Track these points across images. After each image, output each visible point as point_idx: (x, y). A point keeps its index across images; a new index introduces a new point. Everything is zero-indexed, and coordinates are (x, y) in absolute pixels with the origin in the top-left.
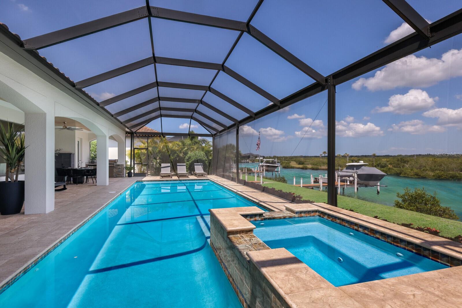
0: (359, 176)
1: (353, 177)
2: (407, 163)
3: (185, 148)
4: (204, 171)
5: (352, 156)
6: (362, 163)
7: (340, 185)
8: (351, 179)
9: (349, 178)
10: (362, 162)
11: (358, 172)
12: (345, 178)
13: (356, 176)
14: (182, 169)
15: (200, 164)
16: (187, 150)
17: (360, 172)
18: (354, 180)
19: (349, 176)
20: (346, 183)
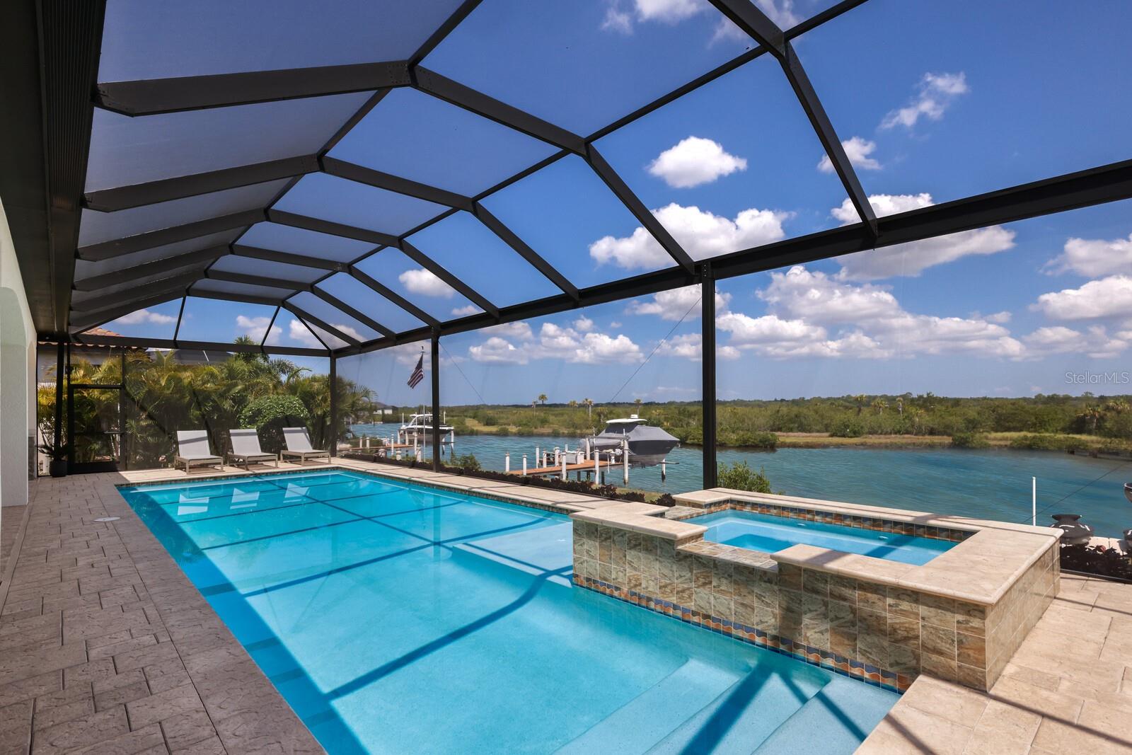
0: (633, 445)
1: (622, 448)
2: (693, 417)
3: (236, 385)
4: (314, 449)
5: (597, 405)
6: (635, 418)
7: (600, 466)
8: (618, 452)
9: (614, 451)
10: (636, 416)
11: (630, 438)
12: (608, 451)
13: (626, 447)
14: (246, 443)
15: (299, 428)
16: (245, 389)
17: (634, 436)
18: (623, 455)
19: (614, 447)
20: (608, 462)
